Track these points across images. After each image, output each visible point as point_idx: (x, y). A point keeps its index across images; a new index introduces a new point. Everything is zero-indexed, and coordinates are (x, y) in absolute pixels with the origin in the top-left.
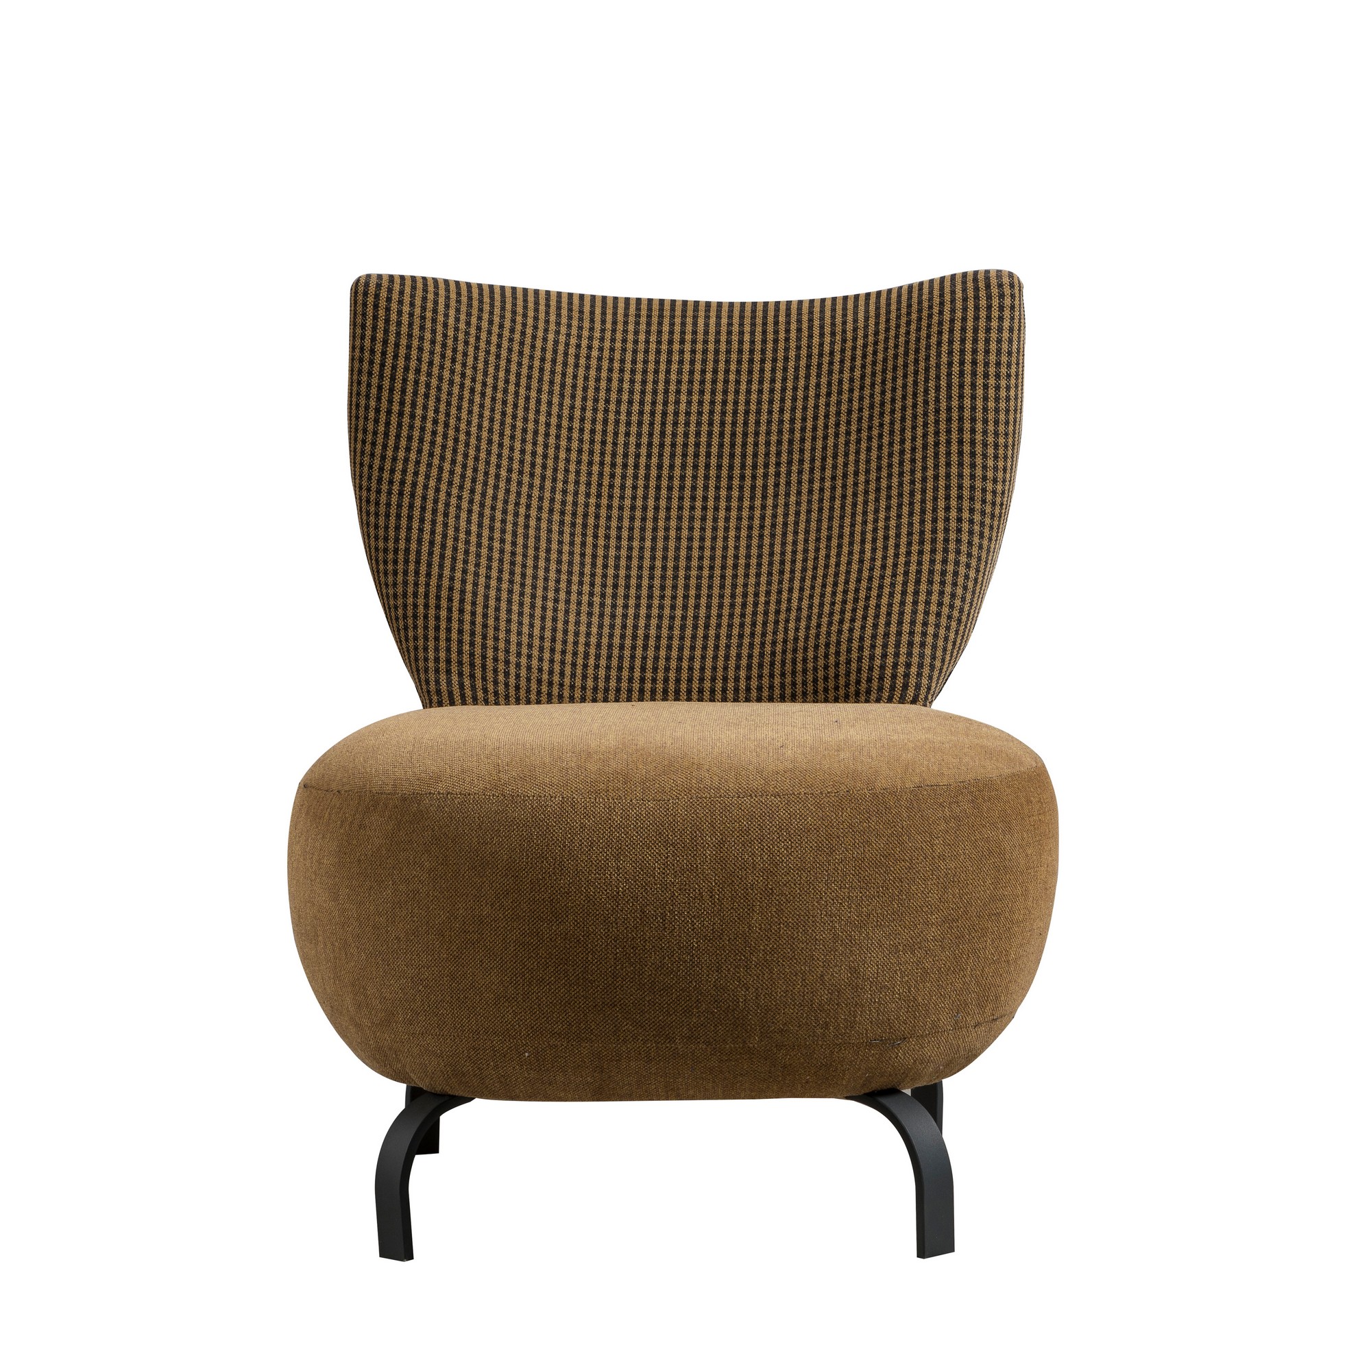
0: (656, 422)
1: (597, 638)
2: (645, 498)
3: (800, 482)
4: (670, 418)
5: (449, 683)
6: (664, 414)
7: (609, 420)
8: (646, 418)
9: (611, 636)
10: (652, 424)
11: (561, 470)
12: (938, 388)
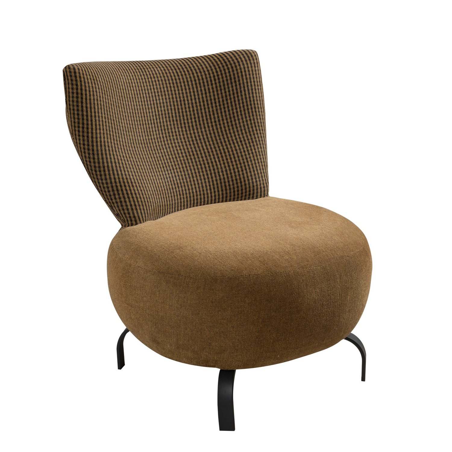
3: (204, 124)
5: (137, 213)
12: (245, 91)
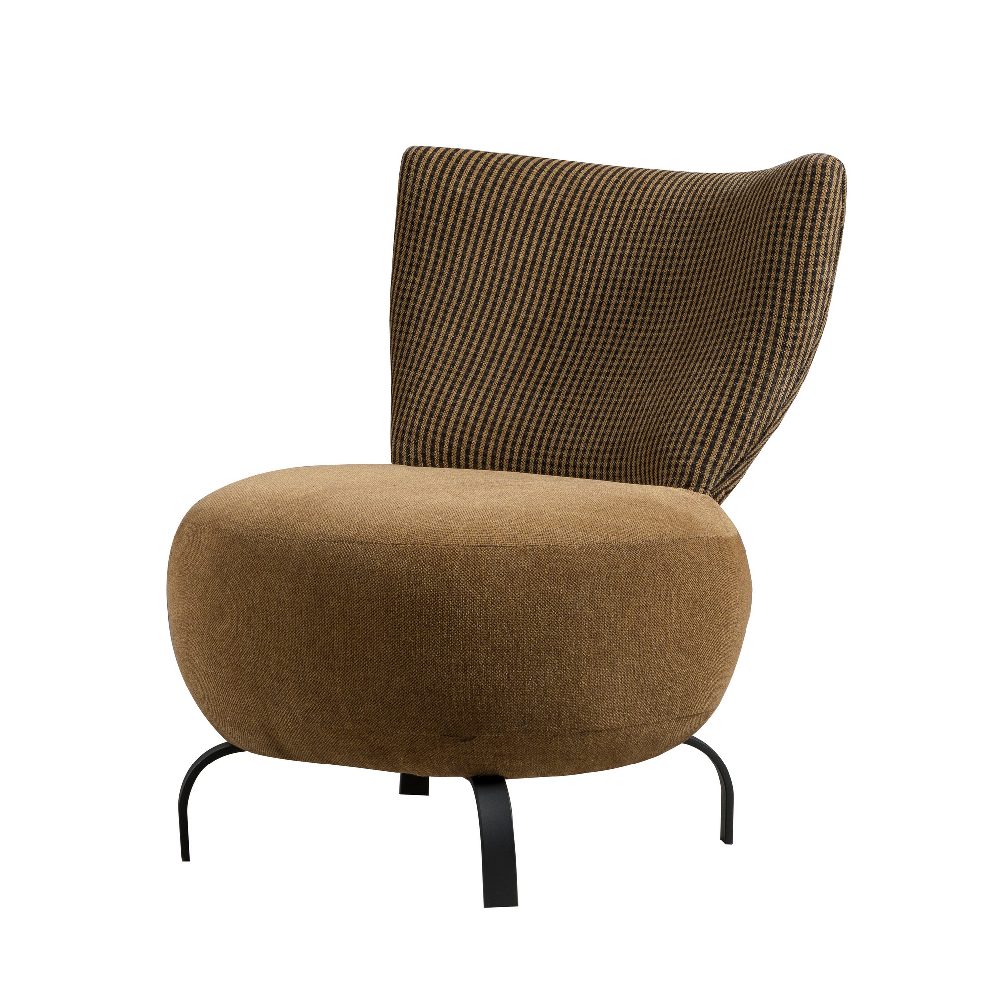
0: (606, 262)
1: (520, 422)
2: (588, 319)
4: (617, 260)
6: (613, 256)
7: (573, 259)
8: (600, 259)
9: (530, 421)
10: (603, 263)
11: (529, 295)
